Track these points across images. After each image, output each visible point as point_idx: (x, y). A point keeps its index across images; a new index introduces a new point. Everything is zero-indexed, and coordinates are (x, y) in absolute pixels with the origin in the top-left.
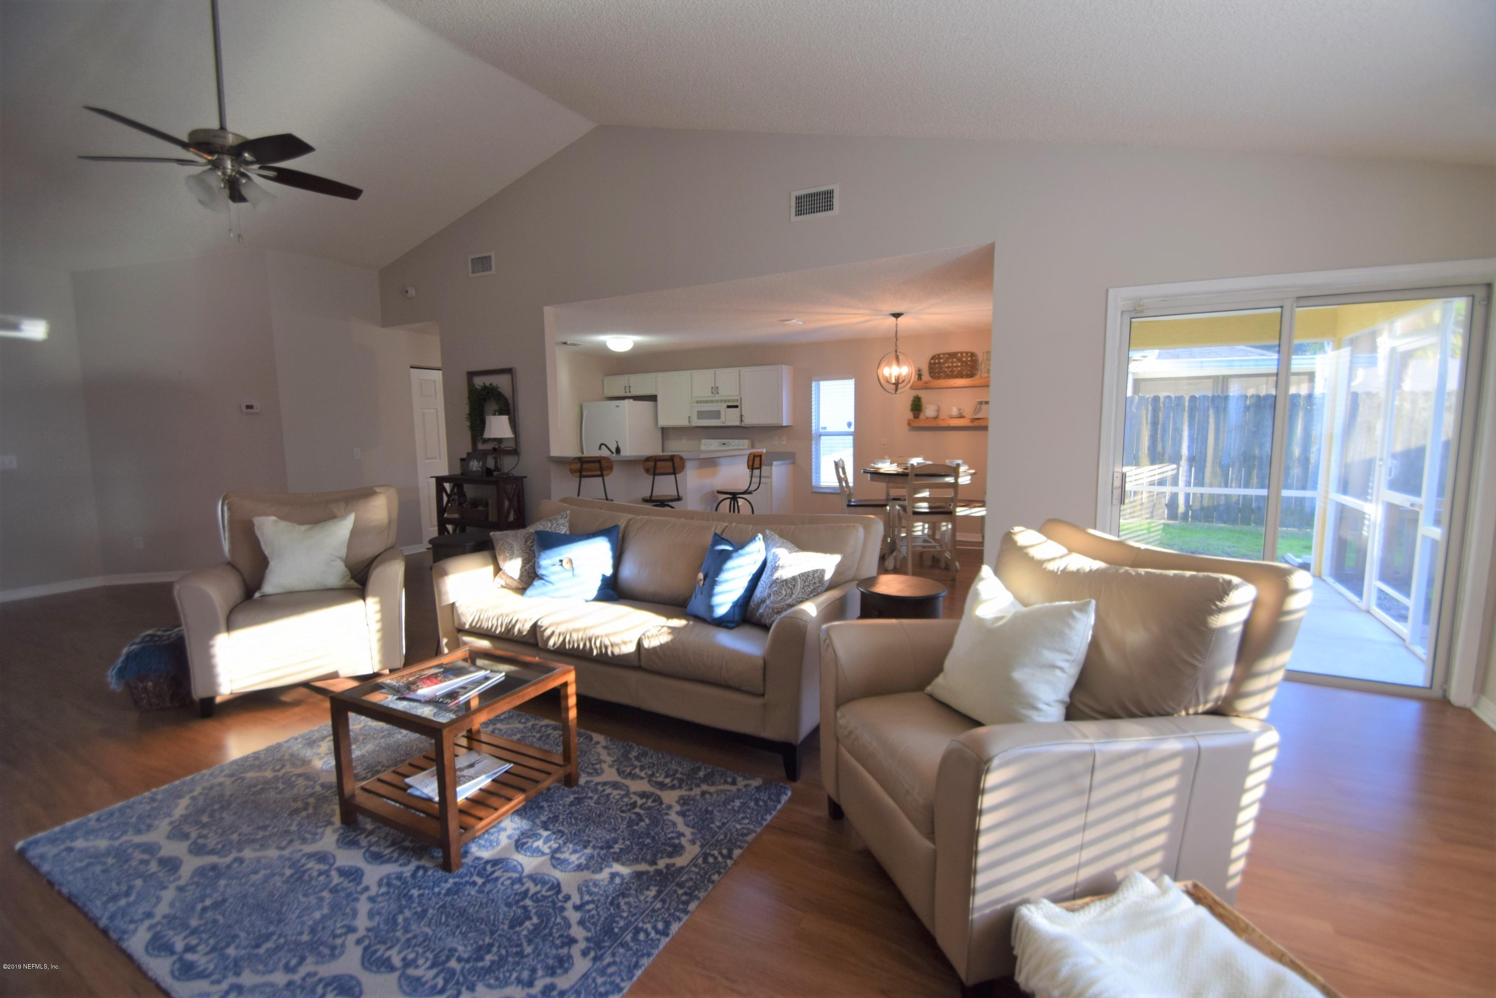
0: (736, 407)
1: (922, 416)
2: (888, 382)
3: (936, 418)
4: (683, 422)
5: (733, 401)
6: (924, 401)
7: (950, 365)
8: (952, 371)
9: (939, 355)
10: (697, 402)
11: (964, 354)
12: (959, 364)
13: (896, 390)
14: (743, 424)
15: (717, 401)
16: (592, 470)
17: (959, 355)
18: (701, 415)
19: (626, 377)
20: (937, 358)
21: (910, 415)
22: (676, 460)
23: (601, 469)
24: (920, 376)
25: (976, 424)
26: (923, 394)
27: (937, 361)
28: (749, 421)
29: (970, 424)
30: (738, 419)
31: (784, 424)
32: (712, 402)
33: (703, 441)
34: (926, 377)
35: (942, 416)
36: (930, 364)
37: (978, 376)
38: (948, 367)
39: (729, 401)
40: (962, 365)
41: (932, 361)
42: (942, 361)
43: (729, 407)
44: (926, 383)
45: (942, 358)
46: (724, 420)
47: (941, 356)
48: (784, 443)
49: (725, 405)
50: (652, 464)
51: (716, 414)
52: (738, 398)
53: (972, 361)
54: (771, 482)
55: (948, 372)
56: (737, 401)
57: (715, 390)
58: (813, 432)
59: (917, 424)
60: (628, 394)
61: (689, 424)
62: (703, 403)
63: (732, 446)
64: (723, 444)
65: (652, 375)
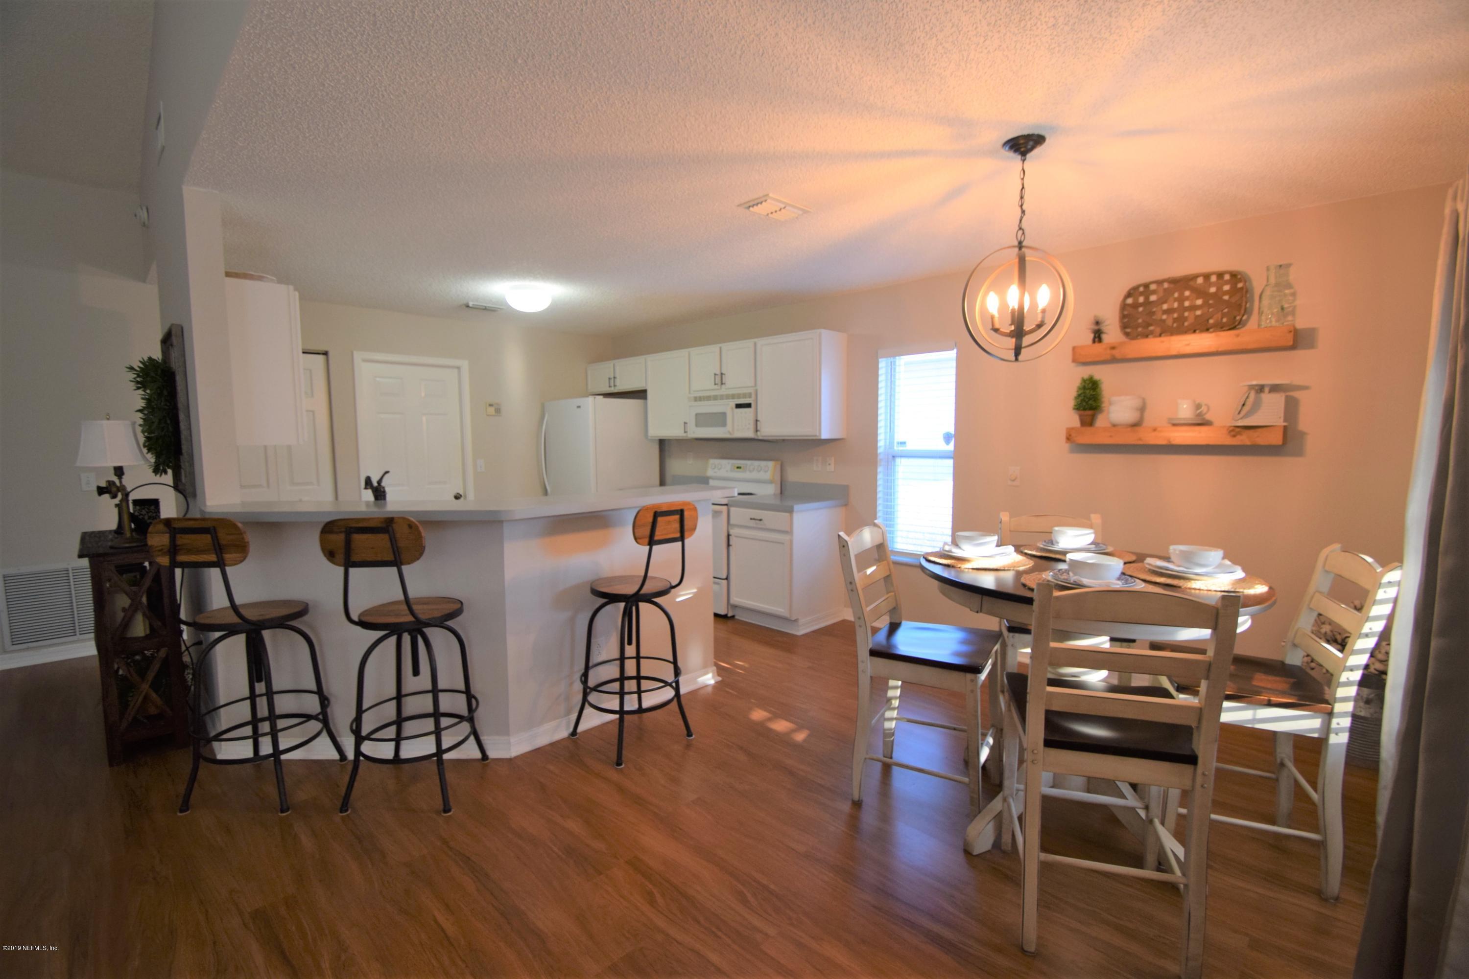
0: (748, 406)
1: (1101, 421)
2: (996, 330)
3: (1136, 425)
4: (679, 432)
5: (745, 396)
6: (1107, 389)
7: (1176, 305)
8: (1181, 319)
9: (1146, 286)
10: (695, 399)
11: (1214, 278)
12: (1199, 302)
13: (1018, 351)
14: (760, 435)
15: (722, 397)
16: (199, 551)
17: (1200, 280)
18: (702, 419)
19: (610, 364)
20: (1141, 294)
21: (1073, 420)
22: (401, 531)
23: (219, 549)
24: (1098, 336)
25: (1244, 439)
26: (1103, 374)
27: (1141, 299)
28: (769, 430)
29: (1229, 441)
30: (752, 427)
31: (825, 435)
32: (715, 398)
33: (712, 461)
34: (1113, 334)
35: (1150, 420)
36: (1124, 306)
37: (1252, 323)
38: (1168, 312)
39: (739, 396)
40: (1205, 303)
41: (1130, 301)
42: (1153, 298)
43: (739, 406)
44: (1113, 348)
45: (1154, 292)
46: (730, 428)
47: (1153, 287)
48: (832, 468)
49: (733, 403)
50: (339, 539)
51: (720, 419)
52: (751, 390)
53: (1234, 291)
54: (791, 542)
55: (1169, 322)
56: (750, 395)
57: (720, 379)
58: (880, 450)
59: (1088, 437)
60: (613, 390)
61: (685, 435)
62: (704, 400)
63: (750, 471)
64: (738, 468)
65: (640, 359)
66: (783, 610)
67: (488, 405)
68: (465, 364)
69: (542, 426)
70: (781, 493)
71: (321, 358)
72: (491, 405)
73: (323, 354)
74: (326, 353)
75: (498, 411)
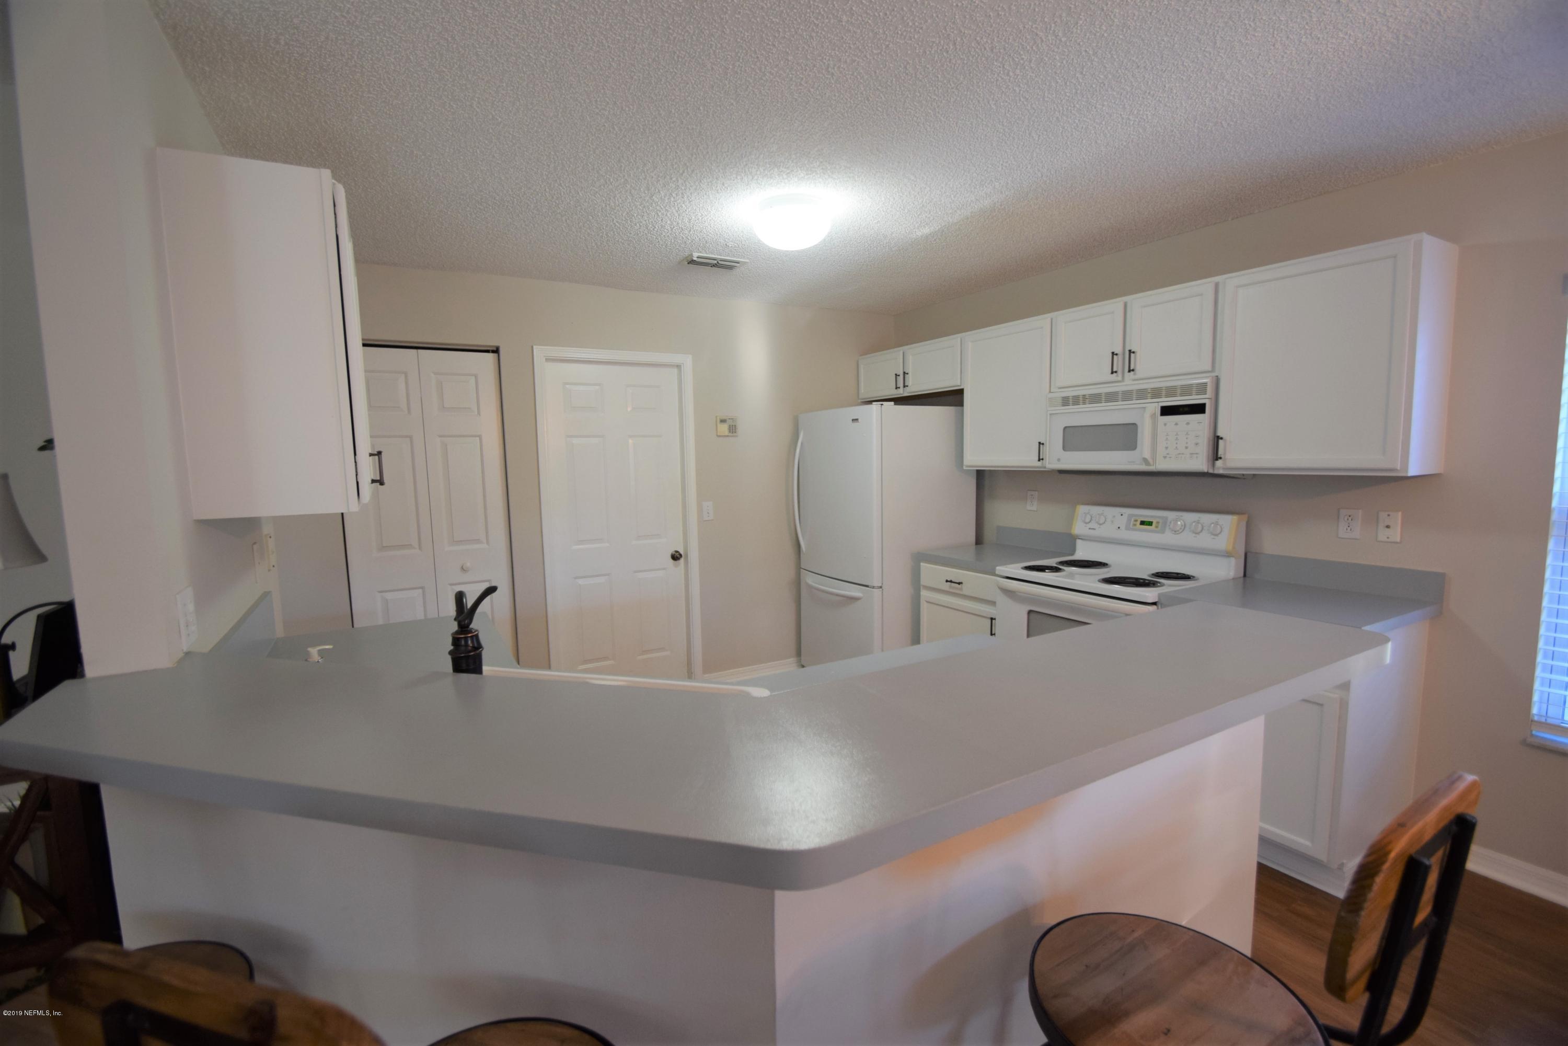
0: (1199, 409)
4: (1026, 459)
5: (1187, 390)
10: (1065, 401)
14: (1222, 467)
15: (1127, 396)
18: (1079, 437)
19: (897, 353)
28: (1242, 455)
30: (1204, 450)
32: (1111, 397)
33: (1082, 509)
39: (1171, 392)
43: (1167, 411)
46: (1147, 455)
48: (1395, 534)
49: (1154, 407)
51: (1121, 436)
52: (1204, 380)
56: (1202, 389)
57: (1124, 361)
60: (902, 393)
61: (1039, 464)
62: (1084, 403)
63: (1175, 532)
64: (1142, 523)
65: (953, 341)
66: (1308, 843)
67: (718, 421)
68: (687, 361)
69: (795, 450)
70: (1245, 575)
71: (491, 356)
72: (723, 421)
73: (493, 352)
74: (496, 351)
75: (733, 429)
